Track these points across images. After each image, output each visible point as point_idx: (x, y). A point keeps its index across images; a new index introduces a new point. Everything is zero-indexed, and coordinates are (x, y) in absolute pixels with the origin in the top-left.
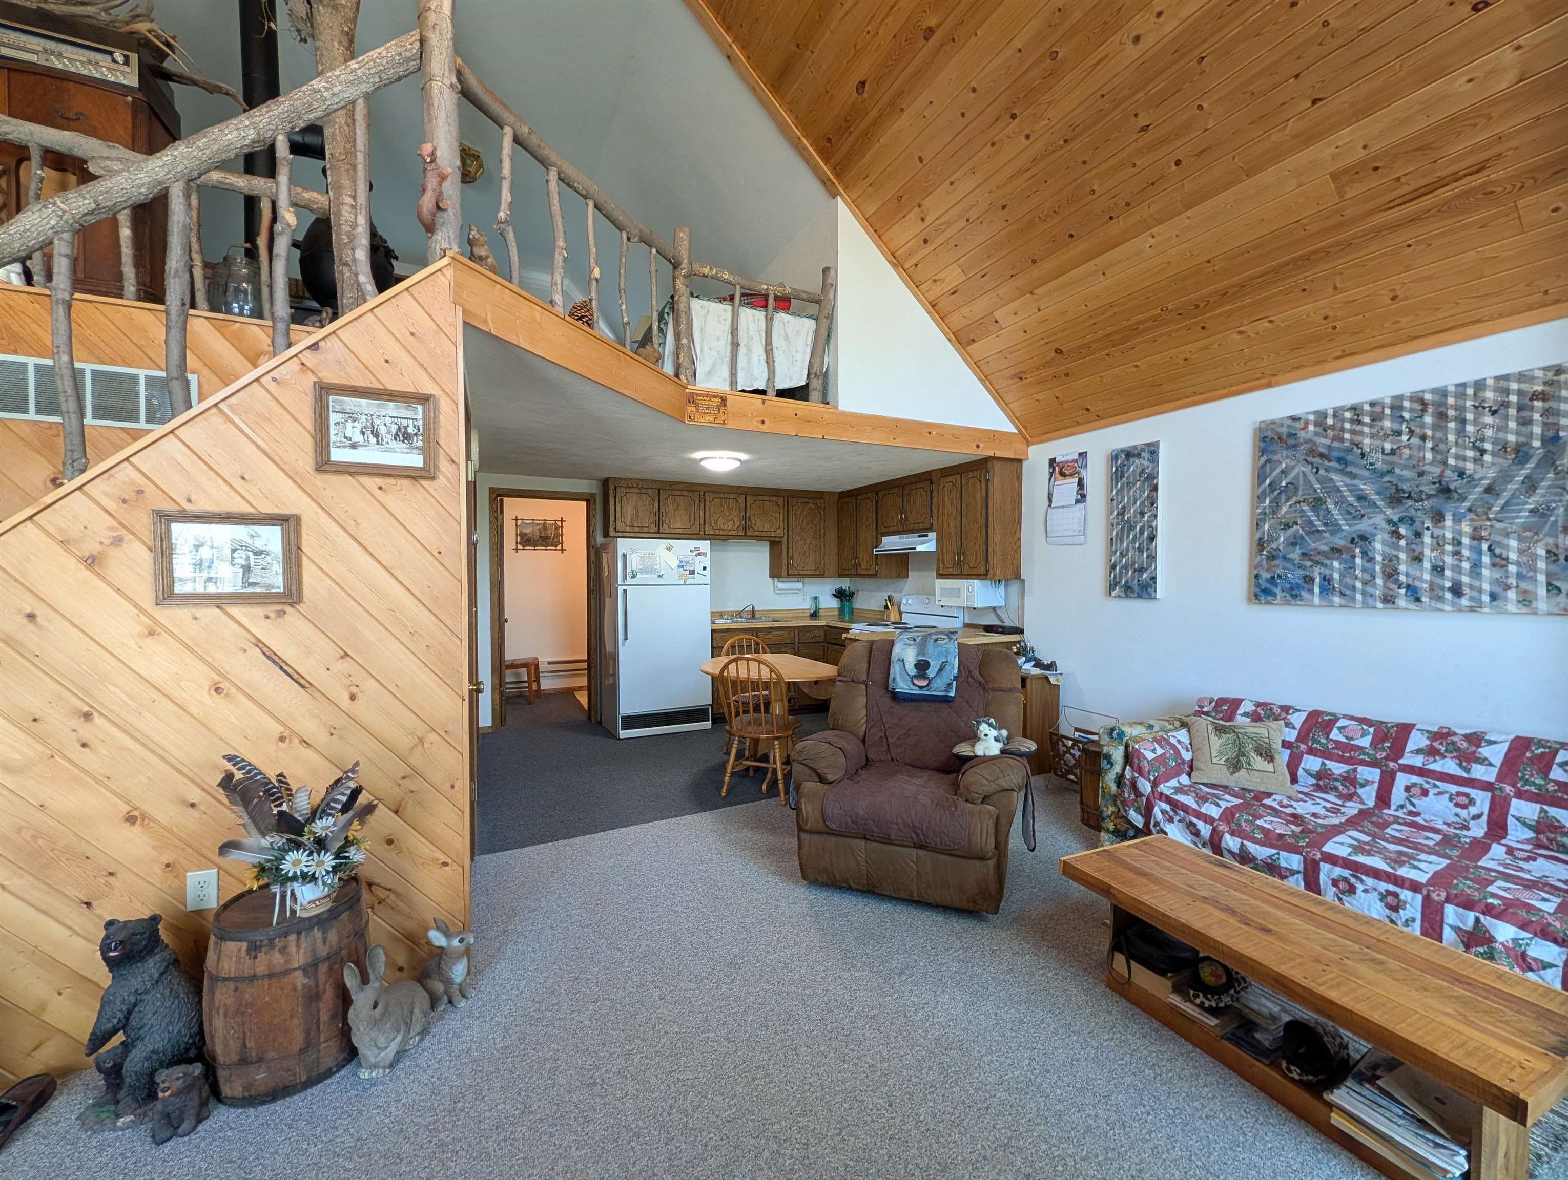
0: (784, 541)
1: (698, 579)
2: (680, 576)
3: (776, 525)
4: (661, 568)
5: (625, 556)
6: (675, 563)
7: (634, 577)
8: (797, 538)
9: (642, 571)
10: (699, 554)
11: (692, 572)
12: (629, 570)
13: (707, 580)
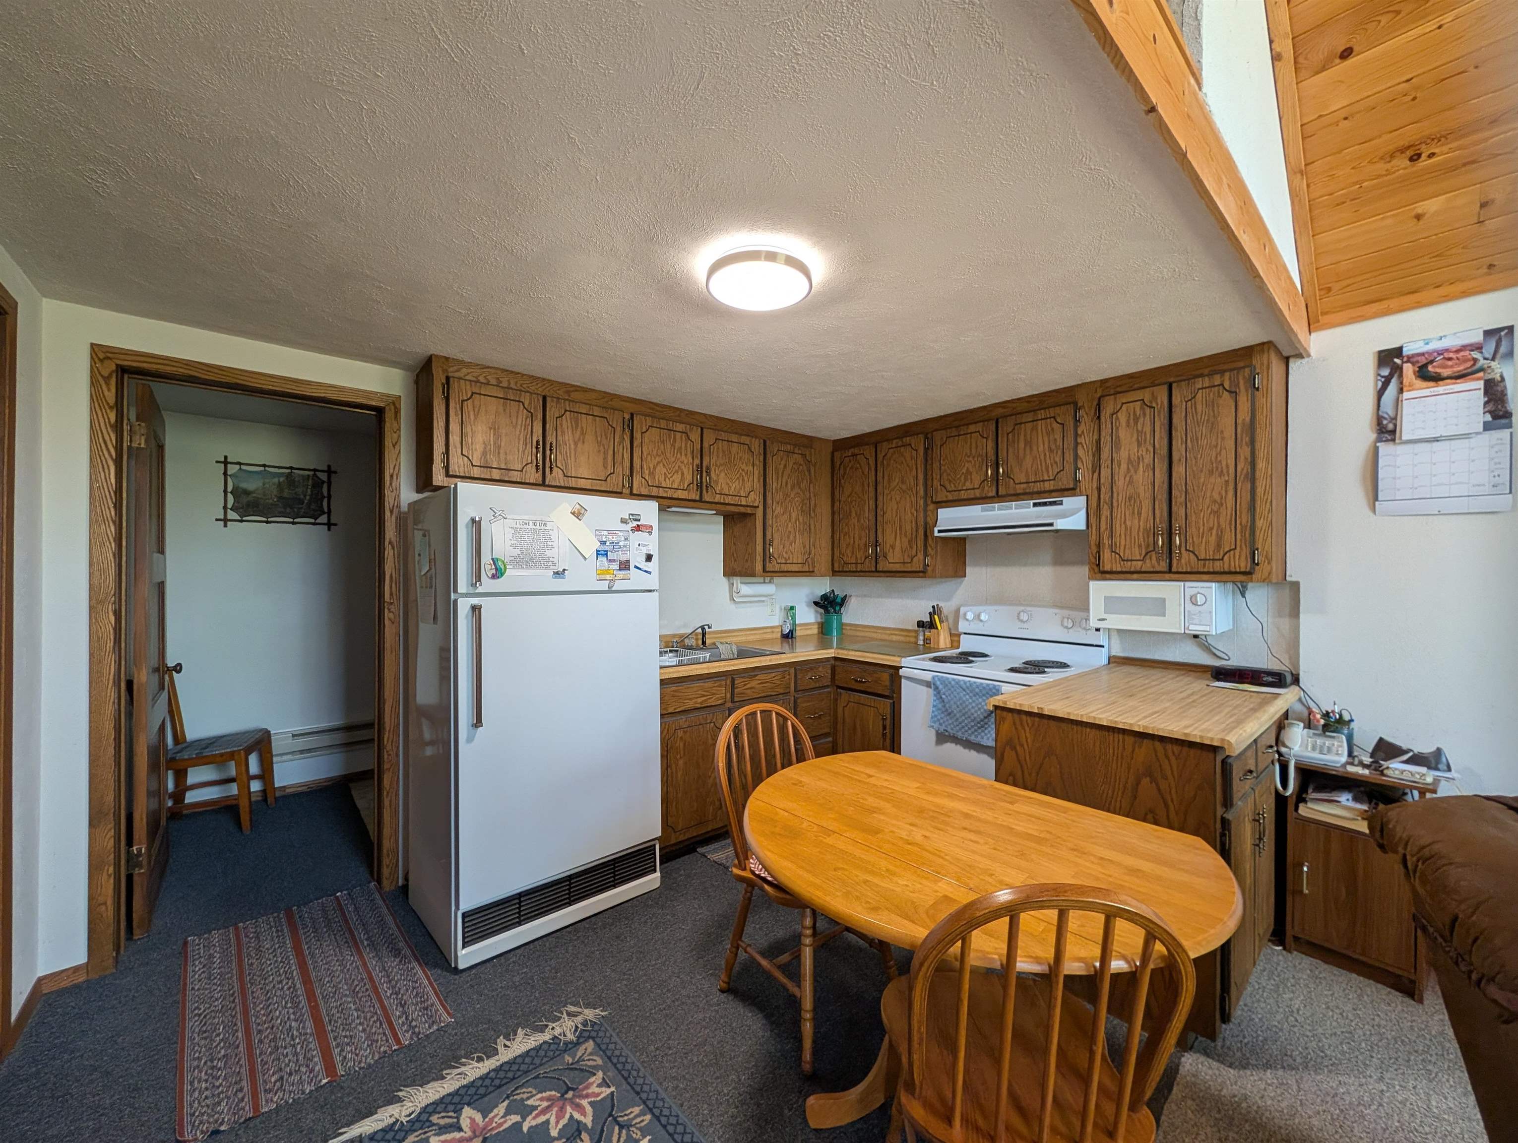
0: (759, 513)
1: (636, 579)
2: (601, 575)
3: (748, 486)
4: (561, 555)
5: (476, 524)
6: (590, 546)
7: (498, 574)
8: (779, 510)
9: (520, 561)
10: (638, 528)
11: (625, 566)
12: (486, 559)
13: (652, 581)
